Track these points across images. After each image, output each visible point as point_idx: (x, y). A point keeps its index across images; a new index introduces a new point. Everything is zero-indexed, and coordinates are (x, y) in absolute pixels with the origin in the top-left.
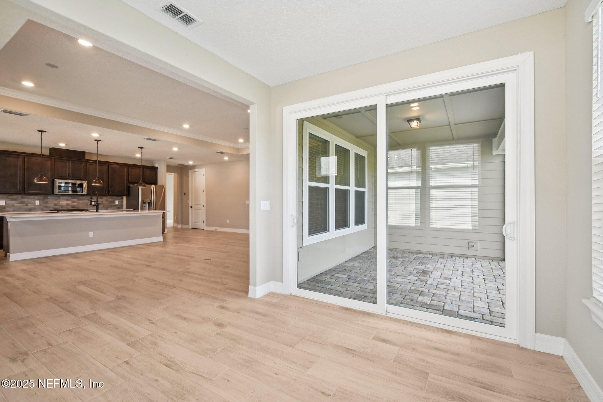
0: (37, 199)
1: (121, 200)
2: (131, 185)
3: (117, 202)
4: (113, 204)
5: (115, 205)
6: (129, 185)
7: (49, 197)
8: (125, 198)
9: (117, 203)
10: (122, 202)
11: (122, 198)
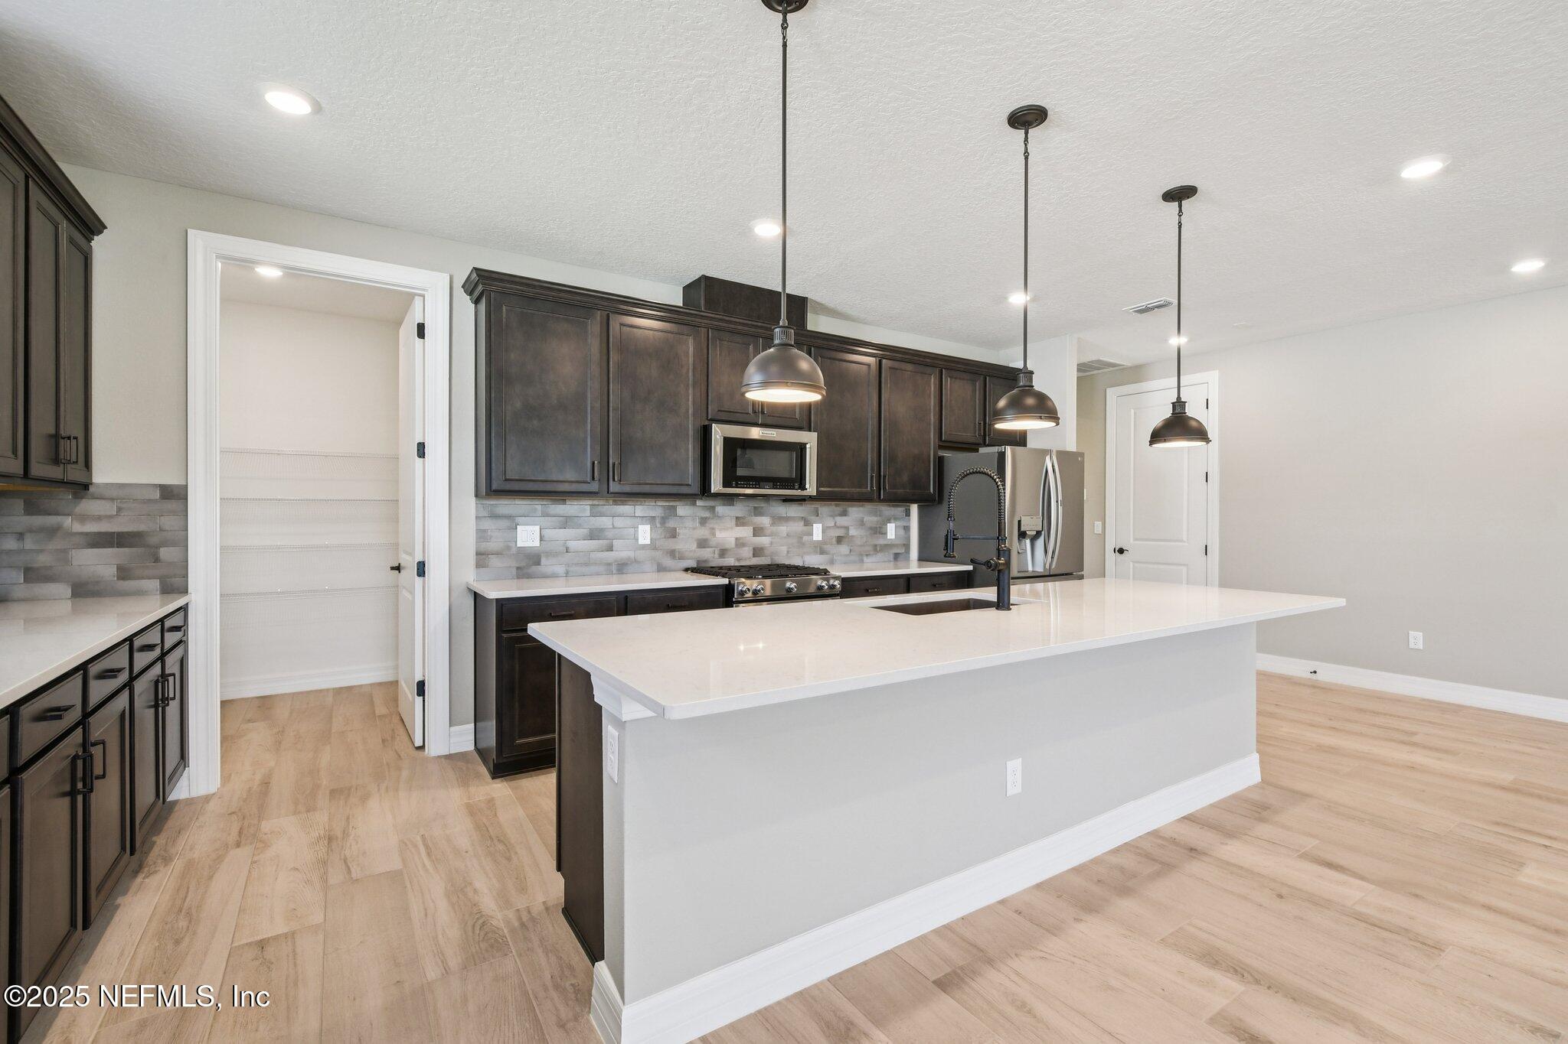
0: (644, 519)
1: (901, 523)
2: (946, 454)
3: (891, 531)
4: (881, 542)
5: (885, 543)
6: (941, 453)
7: (683, 509)
8: (914, 509)
9: (893, 537)
10: (907, 529)
11: (908, 514)
